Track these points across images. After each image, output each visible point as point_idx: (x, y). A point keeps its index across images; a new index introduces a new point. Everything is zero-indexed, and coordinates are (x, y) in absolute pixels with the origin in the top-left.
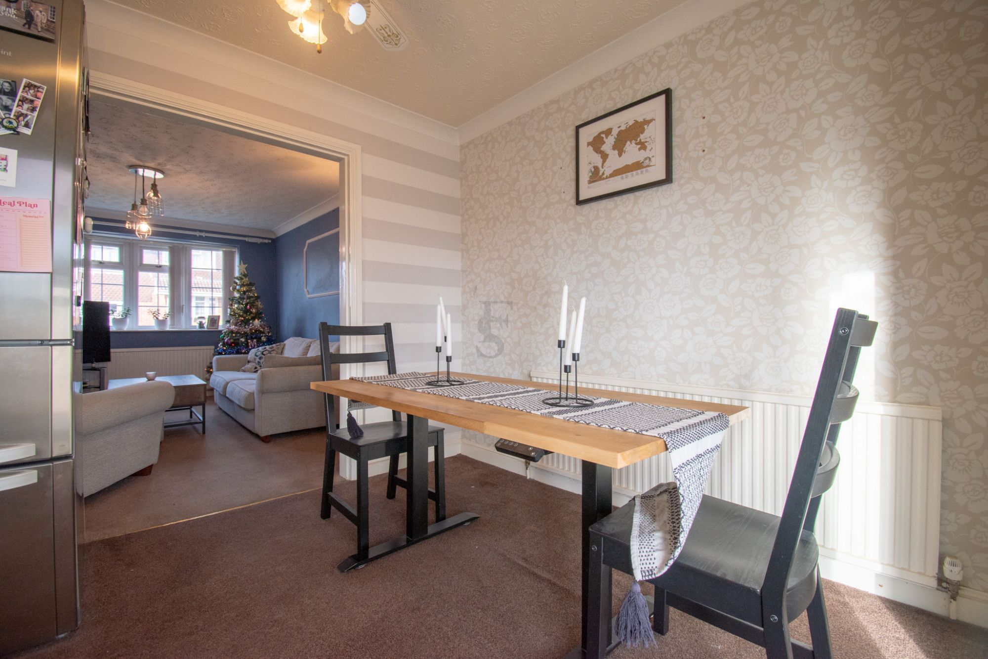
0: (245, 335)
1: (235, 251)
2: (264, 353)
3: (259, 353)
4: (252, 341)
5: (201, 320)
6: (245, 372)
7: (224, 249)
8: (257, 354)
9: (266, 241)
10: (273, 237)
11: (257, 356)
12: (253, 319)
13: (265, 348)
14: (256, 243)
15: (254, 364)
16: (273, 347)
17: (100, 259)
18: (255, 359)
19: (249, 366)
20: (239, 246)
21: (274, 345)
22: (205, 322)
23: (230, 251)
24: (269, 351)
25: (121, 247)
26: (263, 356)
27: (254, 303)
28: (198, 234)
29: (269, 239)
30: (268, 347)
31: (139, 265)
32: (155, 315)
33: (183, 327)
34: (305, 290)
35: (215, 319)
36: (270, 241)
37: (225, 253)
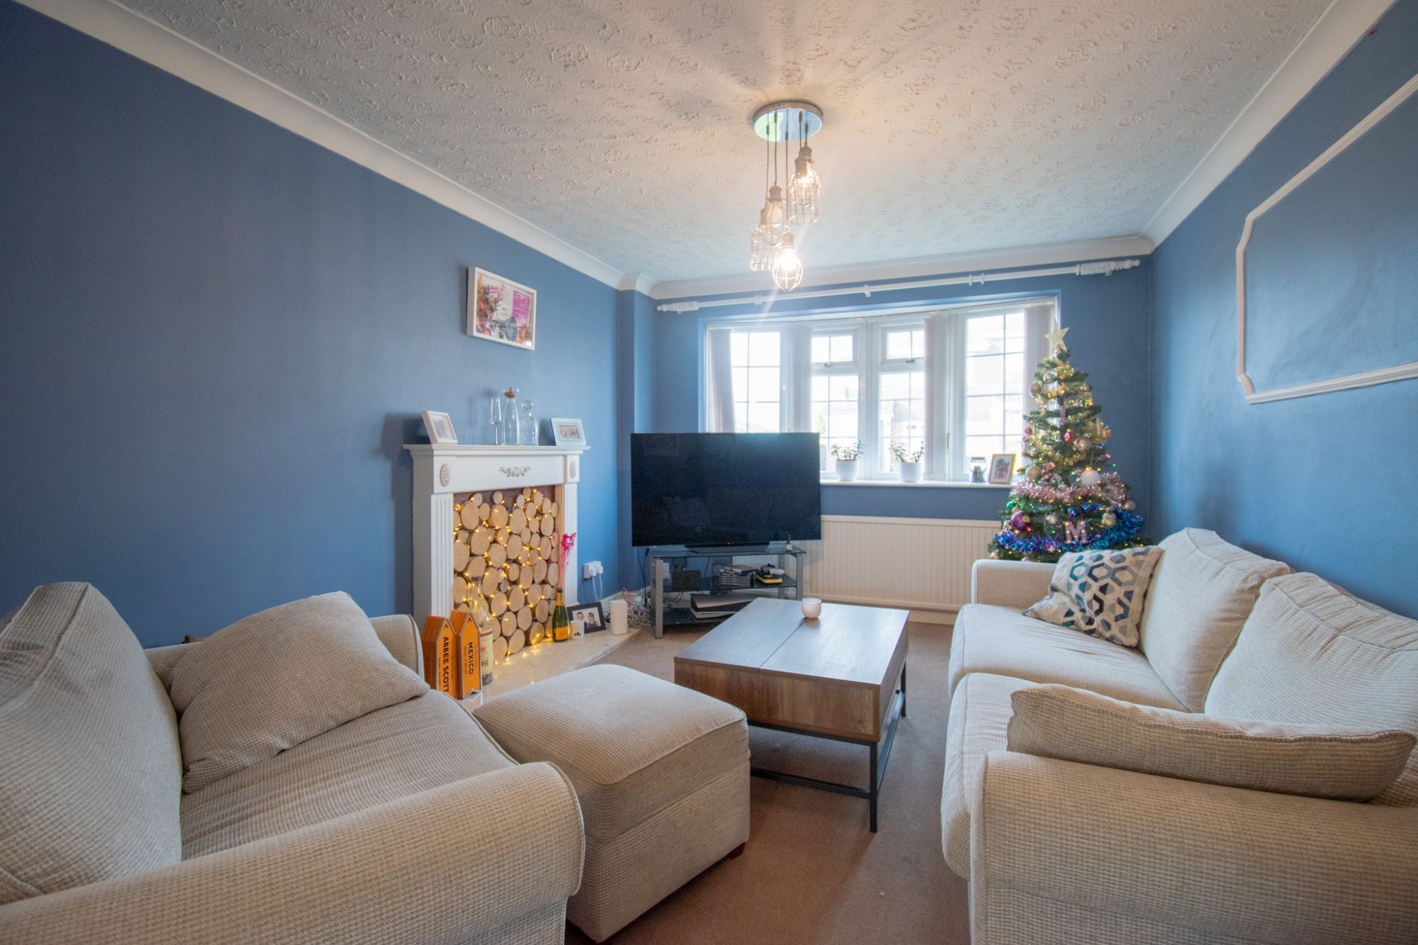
0: (1059, 506)
1: (1052, 306)
2: (1095, 572)
3: (1080, 571)
4: (1075, 525)
5: (977, 464)
6: (1039, 618)
7: (1029, 306)
8: (1076, 573)
9: (1127, 265)
10: (1147, 251)
11: (1076, 579)
12: (1081, 464)
13: (1100, 557)
14: (1102, 275)
15: (1066, 599)
16: (1123, 558)
17: (826, 360)
18: (1069, 586)
19: (1051, 602)
20: (1059, 291)
21: (1126, 552)
22: (986, 467)
23: (1041, 308)
24: (1108, 568)
25: (854, 333)
26: (1090, 581)
27: (1085, 425)
28: (969, 280)
29: (1133, 258)
30: (1107, 555)
31: (880, 362)
32: (899, 454)
33: (948, 479)
34: (1240, 378)
35: (1006, 461)
36: (1137, 263)
37: (1030, 313)
